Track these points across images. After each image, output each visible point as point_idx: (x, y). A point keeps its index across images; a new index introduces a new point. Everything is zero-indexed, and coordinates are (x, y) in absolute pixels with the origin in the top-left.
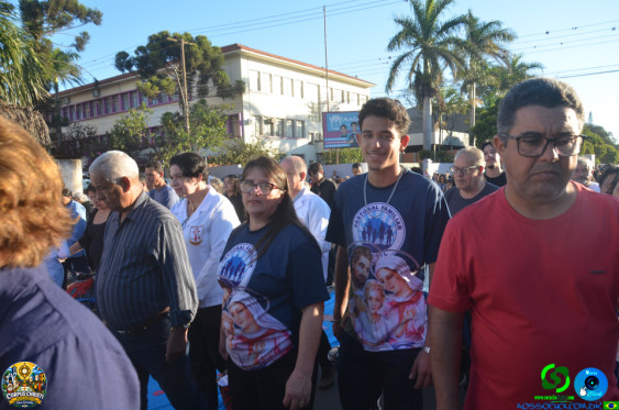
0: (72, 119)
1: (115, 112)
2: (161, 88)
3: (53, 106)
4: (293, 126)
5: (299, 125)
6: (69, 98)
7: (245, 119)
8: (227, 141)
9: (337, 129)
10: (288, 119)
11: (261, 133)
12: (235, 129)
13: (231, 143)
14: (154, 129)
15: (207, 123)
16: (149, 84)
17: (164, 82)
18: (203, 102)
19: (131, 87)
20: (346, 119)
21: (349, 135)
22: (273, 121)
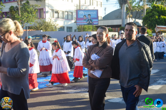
4: (68, 14)
5: (71, 14)
8: (37, 20)
9: (82, 17)
10: (66, 11)
11: (53, 17)
12: (42, 15)
13: (39, 21)
15: (28, 13)
20: (86, 13)
21: (87, 19)
22: (59, 12)
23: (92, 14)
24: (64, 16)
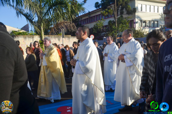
0: (82, 24)
1: (94, 21)
2: (108, 12)
3: (77, 20)
4: (154, 23)
5: (156, 22)
6: (81, 18)
7: (136, 21)
10: (152, 21)
11: (141, 26)
12: (132, 25)
14: (106, 26)
15: (123, 24)
16: (105, 12)
17: (109, 11)
18: (122, 16)
19: (99, 13)
22: (146, 22)
24: (151, 25)
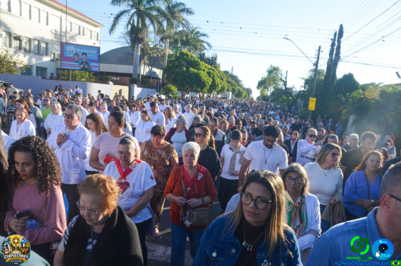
4: (39, 45)
5: (43, 45)
9: (71, 56)
10: (35, 40)
11: (10, 47)
20: (78, 50)
21: (81, 61)
22: (21, 39)
23: (90, 54)
24: (32, 48)
